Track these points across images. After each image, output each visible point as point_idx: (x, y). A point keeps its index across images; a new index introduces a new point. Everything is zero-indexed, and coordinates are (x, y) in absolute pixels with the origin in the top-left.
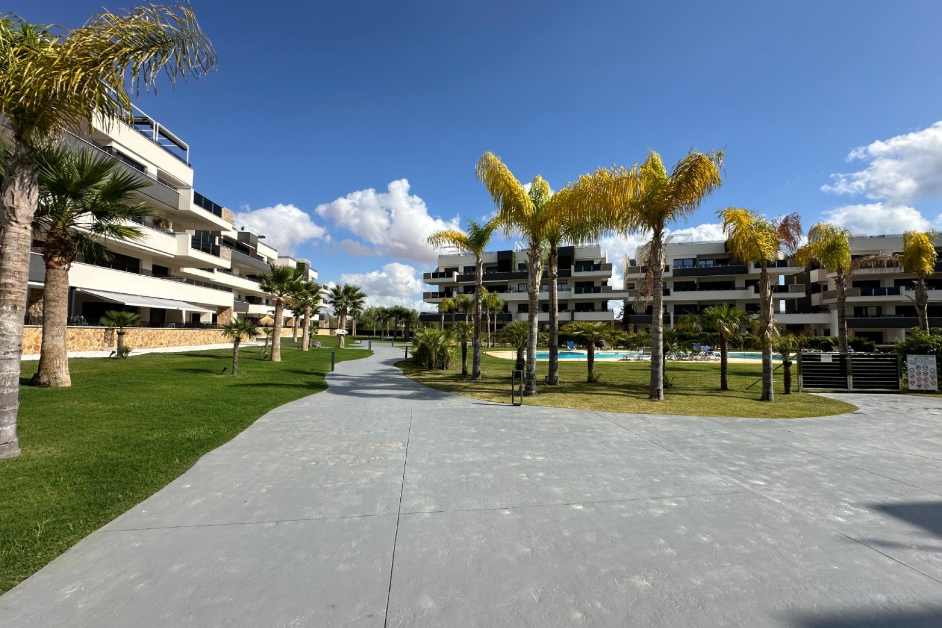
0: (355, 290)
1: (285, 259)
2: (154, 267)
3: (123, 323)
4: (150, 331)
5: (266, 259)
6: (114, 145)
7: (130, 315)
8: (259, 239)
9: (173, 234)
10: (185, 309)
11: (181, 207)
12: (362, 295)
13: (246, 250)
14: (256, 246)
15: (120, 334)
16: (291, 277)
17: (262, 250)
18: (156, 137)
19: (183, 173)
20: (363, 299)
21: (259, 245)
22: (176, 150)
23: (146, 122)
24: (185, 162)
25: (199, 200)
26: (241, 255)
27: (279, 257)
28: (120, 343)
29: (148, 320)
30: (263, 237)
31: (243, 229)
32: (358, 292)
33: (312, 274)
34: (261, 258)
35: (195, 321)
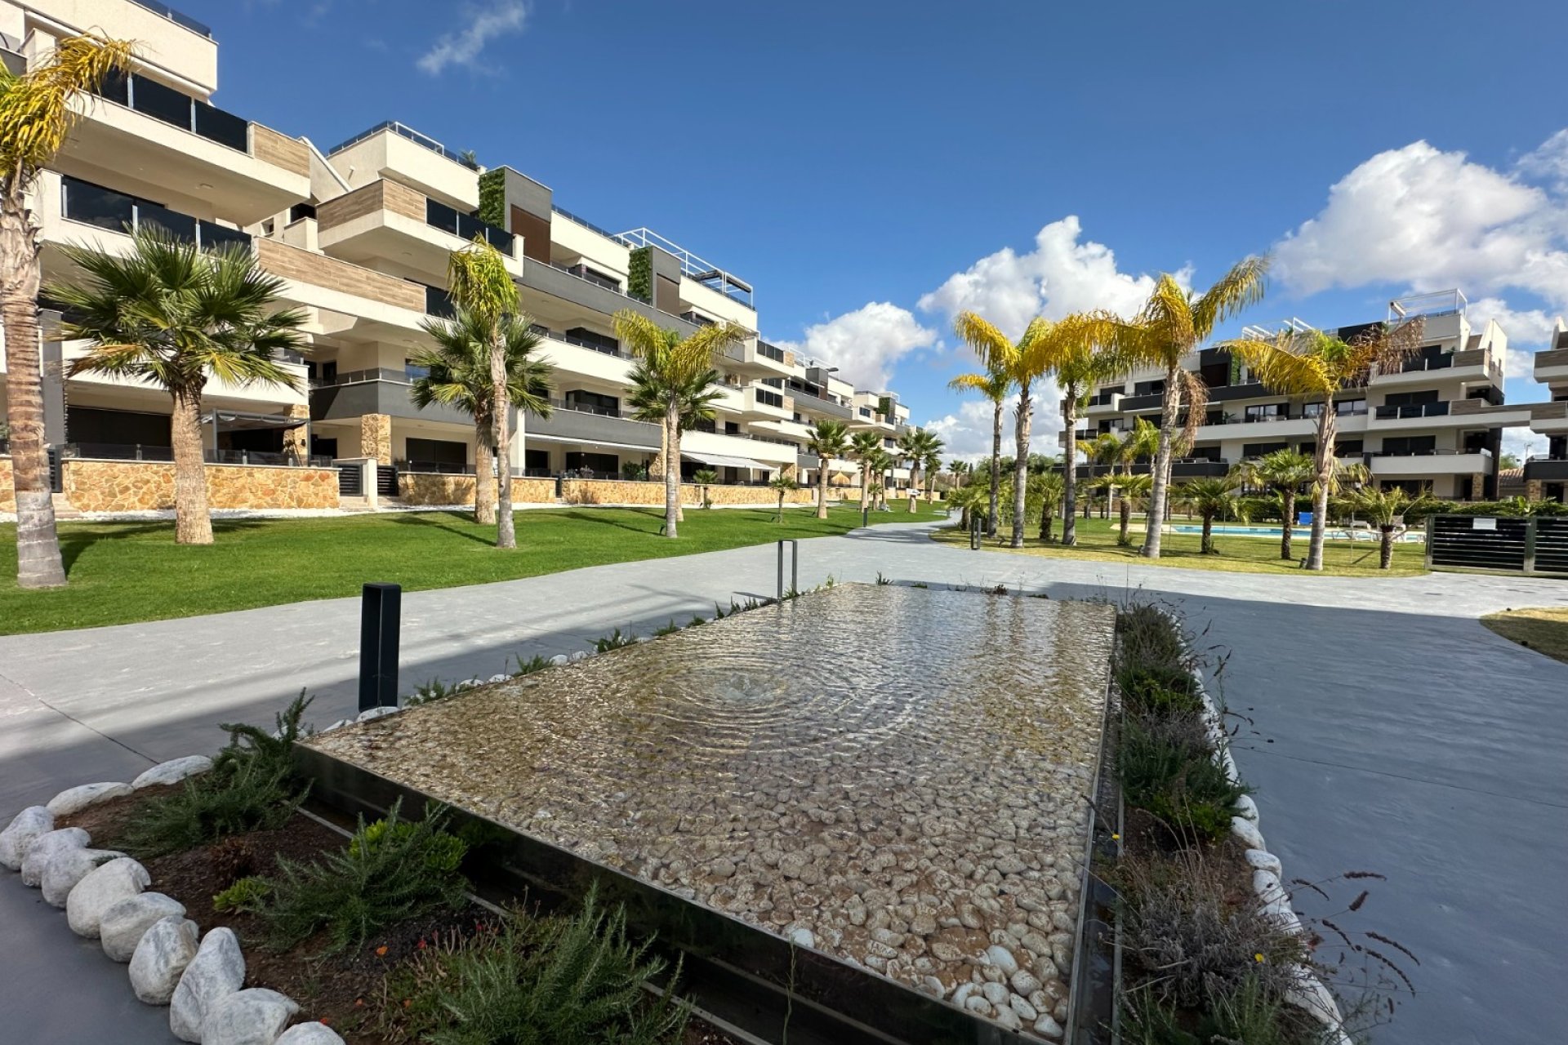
0: (930, 437)
1: (865, 396)
2: (728, 424)
3: (707, 480)
4: (725, 488)
5: (839, 400)
6: (694, 309)
7: (710, 473)
8: (830, 374)
9: (740, 389)
10: (752, 466)
11: (747, 360)
12: (937, 444)
13: (811, 390)
14: (826, 385)
15: (705, 489)
16: (835, 431)
17: (834, 387)
18: (725, 286)
19: (748, 319)
20: (940, 448)
21: (830, 381)
22: (739, 293)
23: (716, 275)
24: (749, 307)
25: (762, 349)
26: (806, 398)
27: (856, 393)
28: (705, 496)
29: (723, 478)
30: (835, 370)
31: (811, 363)
32: (934, 440)
33: (900, 412)
34: (833, 398)
35: (764, 480)
